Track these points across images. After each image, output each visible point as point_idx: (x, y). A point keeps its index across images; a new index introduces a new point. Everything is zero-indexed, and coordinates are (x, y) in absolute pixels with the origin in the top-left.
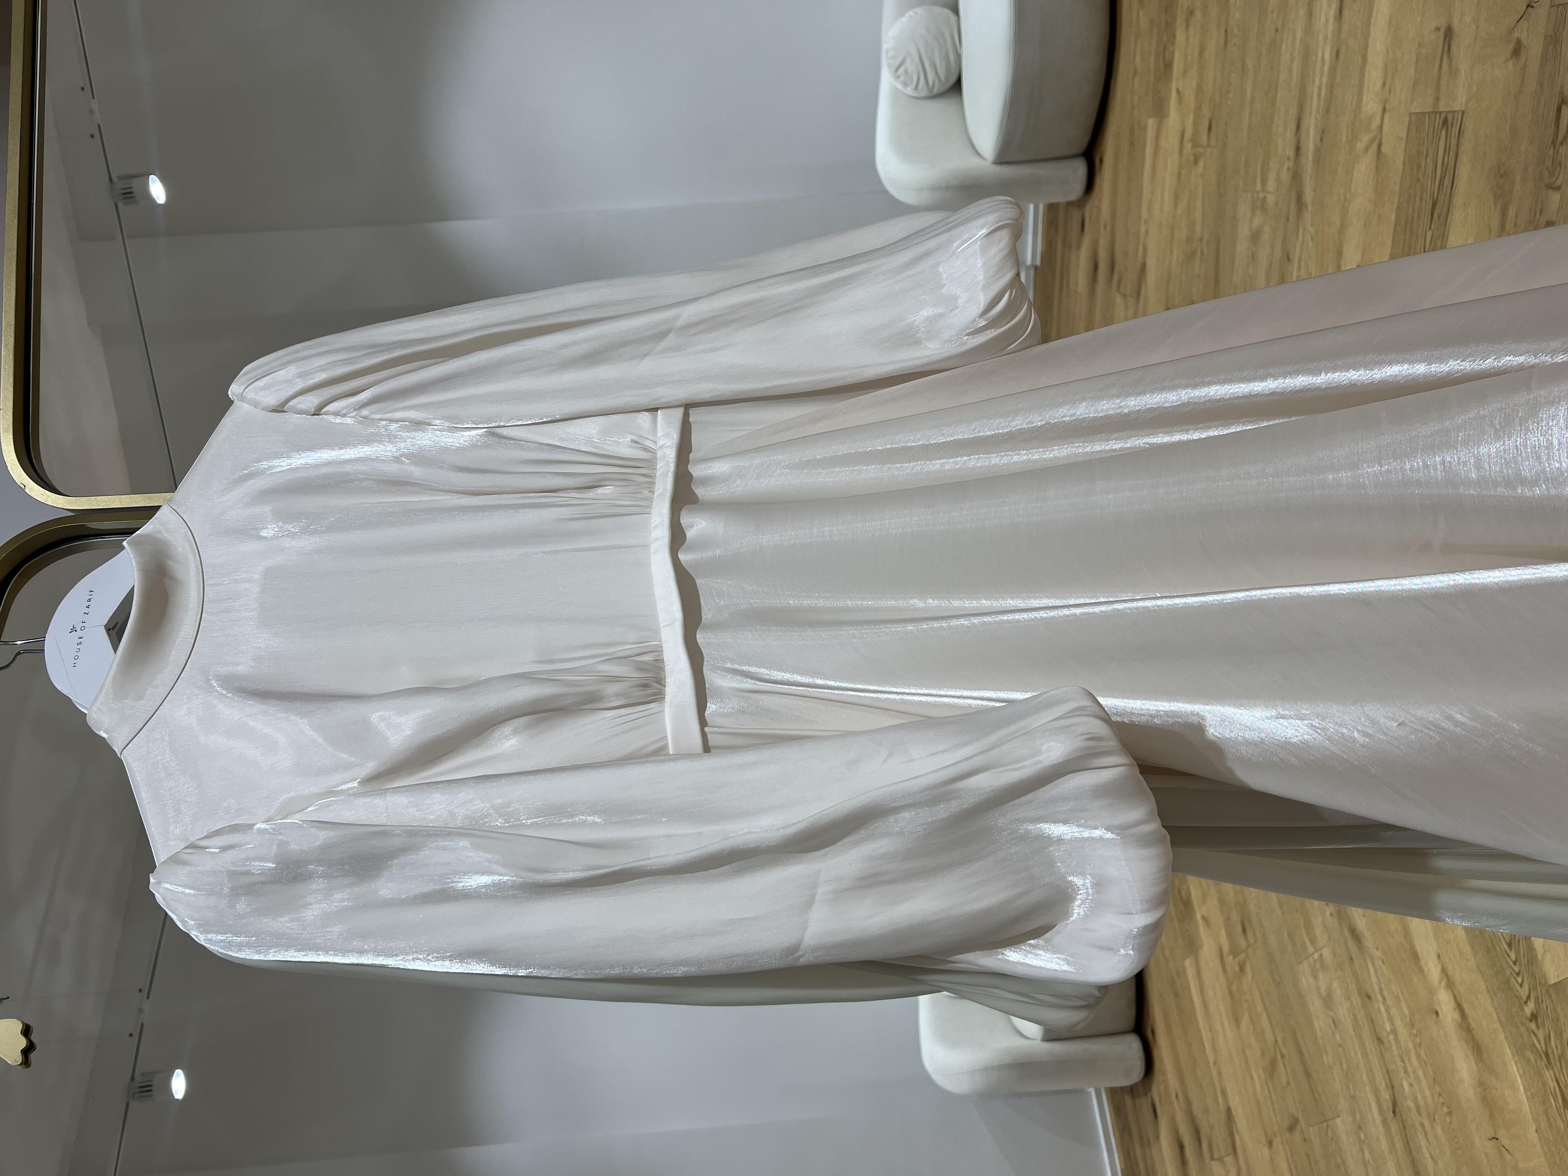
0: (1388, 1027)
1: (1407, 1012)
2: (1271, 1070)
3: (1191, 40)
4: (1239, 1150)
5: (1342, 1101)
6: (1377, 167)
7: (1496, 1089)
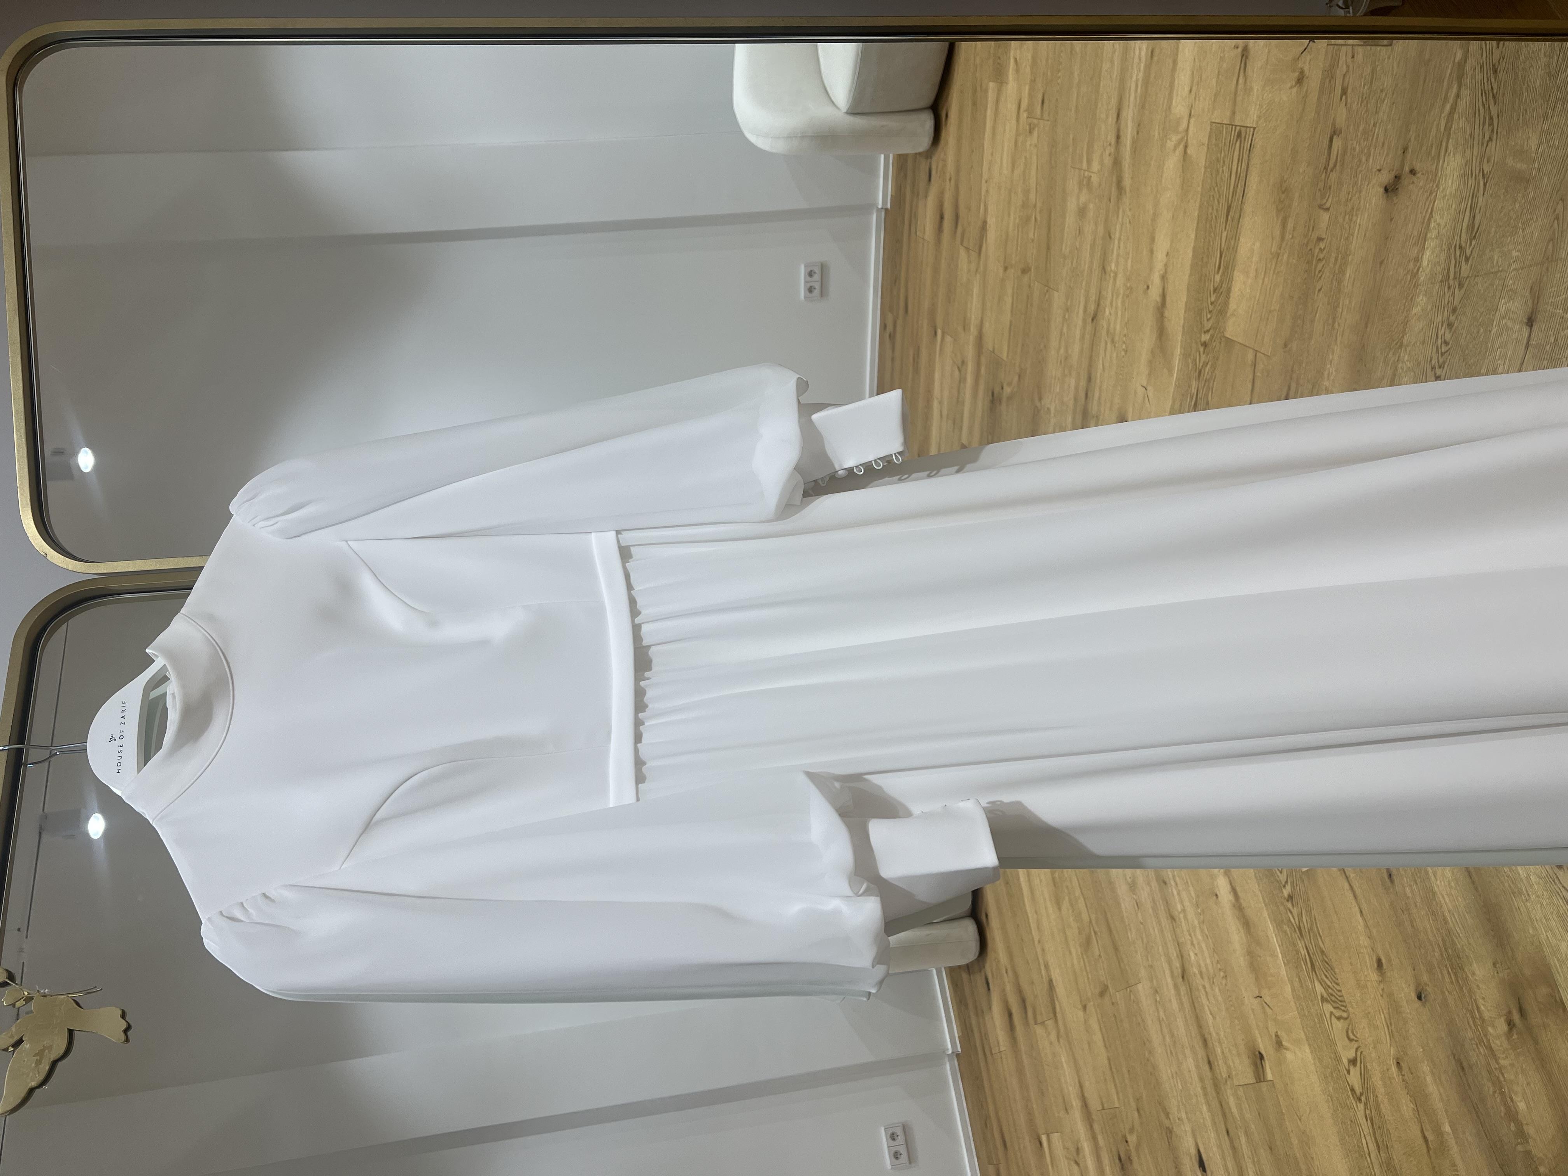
1: (1193, 895)
2: (1087, 944)
4: (1059, 1016)
5: (1142, 971)
6: (1183, 167)
7: (1260, 957)
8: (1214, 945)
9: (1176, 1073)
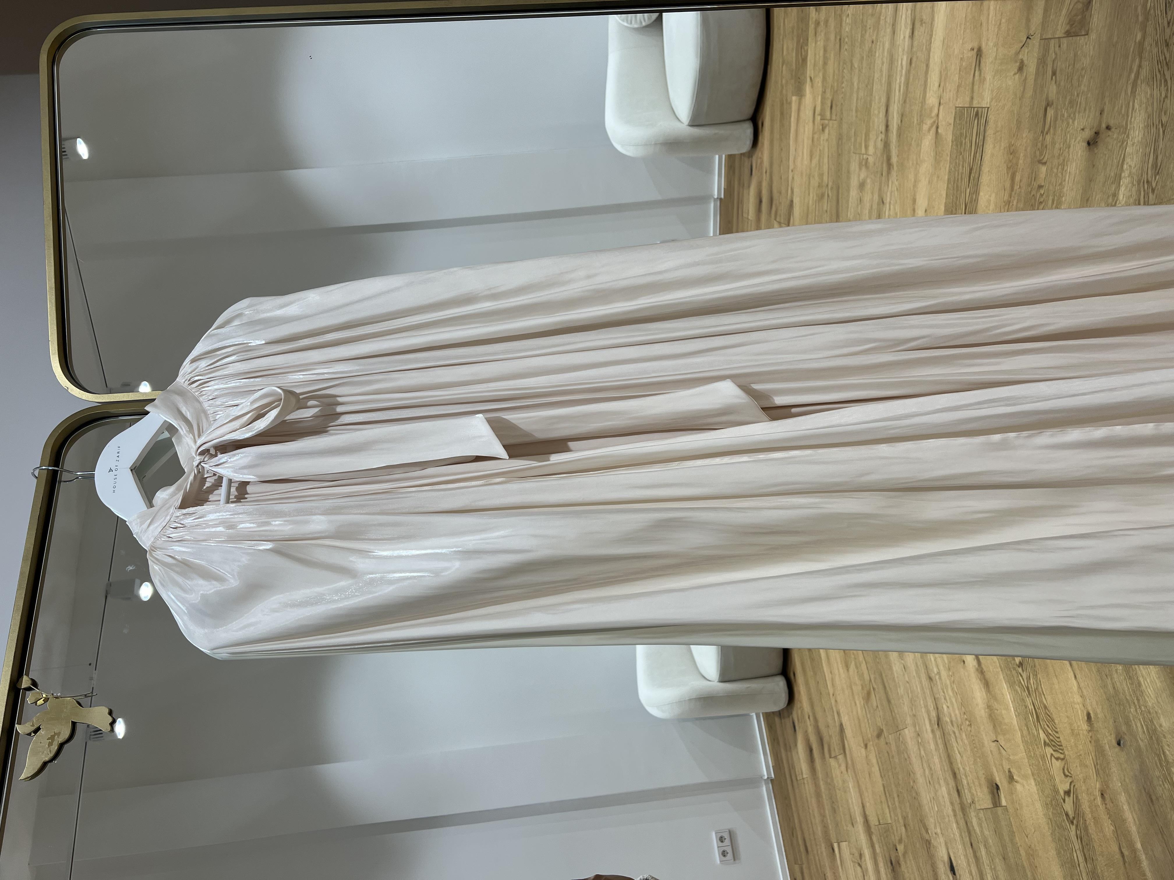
0: (936, 671)
2: (867, 698)
4: (847, 751)
5: (908, 719)
6: (936, 142)
8: (962, 700)
9: (934, 798)
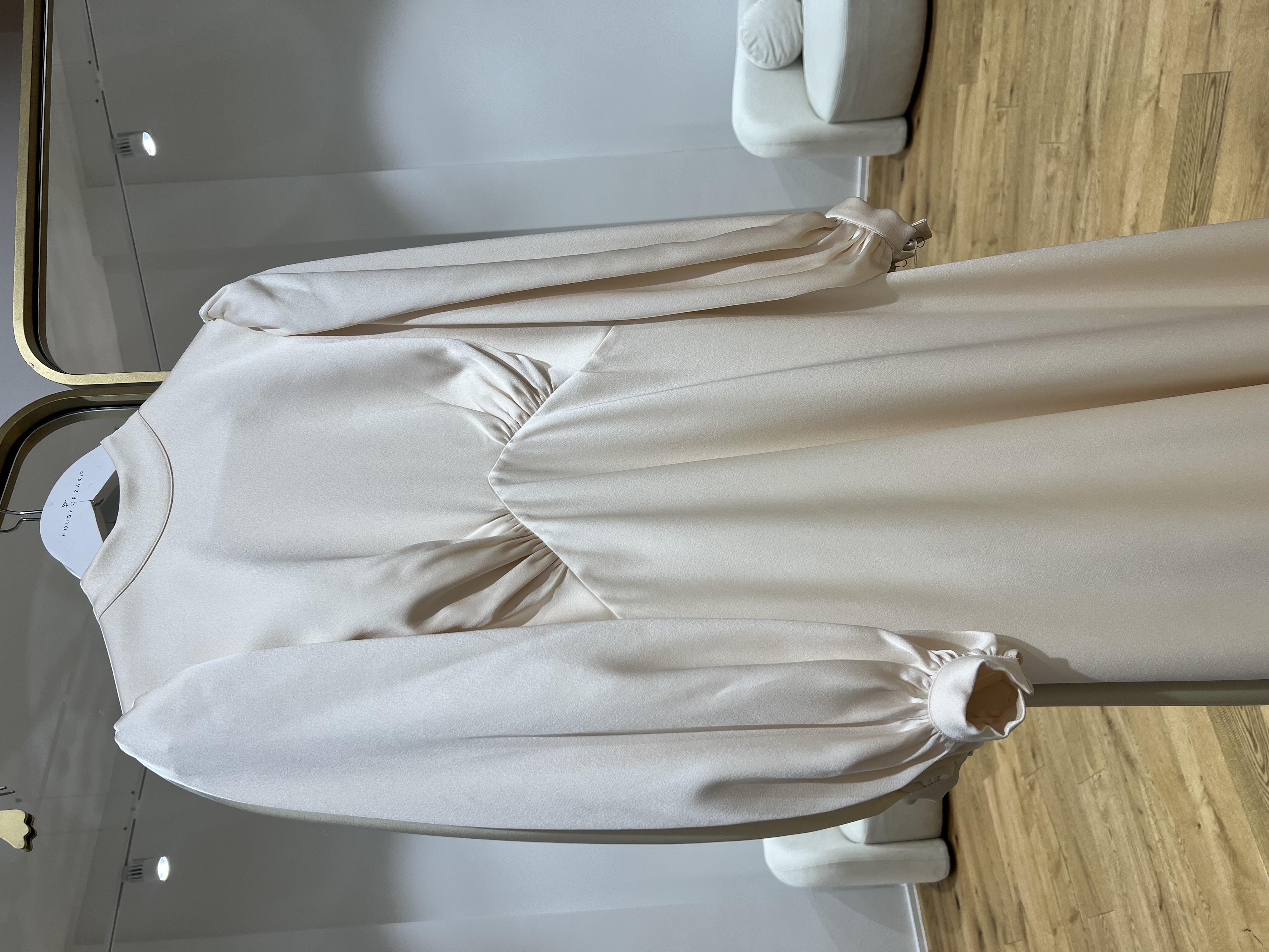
0: (1157, 837)
1: (1173, 825)
2: (1056, 870)
3: (997, 18)
4: (1028, 936)
5: (1116, 898)
6: (1154, 120)
7: (1249, 890)
8: (1196, 875)
